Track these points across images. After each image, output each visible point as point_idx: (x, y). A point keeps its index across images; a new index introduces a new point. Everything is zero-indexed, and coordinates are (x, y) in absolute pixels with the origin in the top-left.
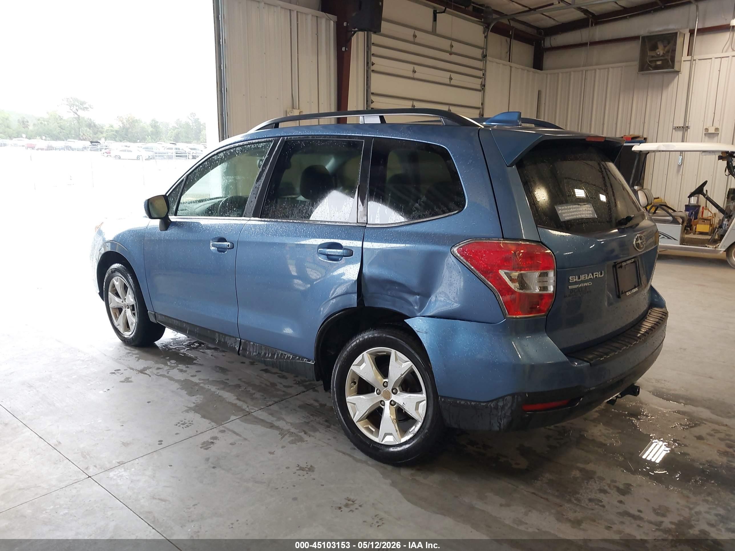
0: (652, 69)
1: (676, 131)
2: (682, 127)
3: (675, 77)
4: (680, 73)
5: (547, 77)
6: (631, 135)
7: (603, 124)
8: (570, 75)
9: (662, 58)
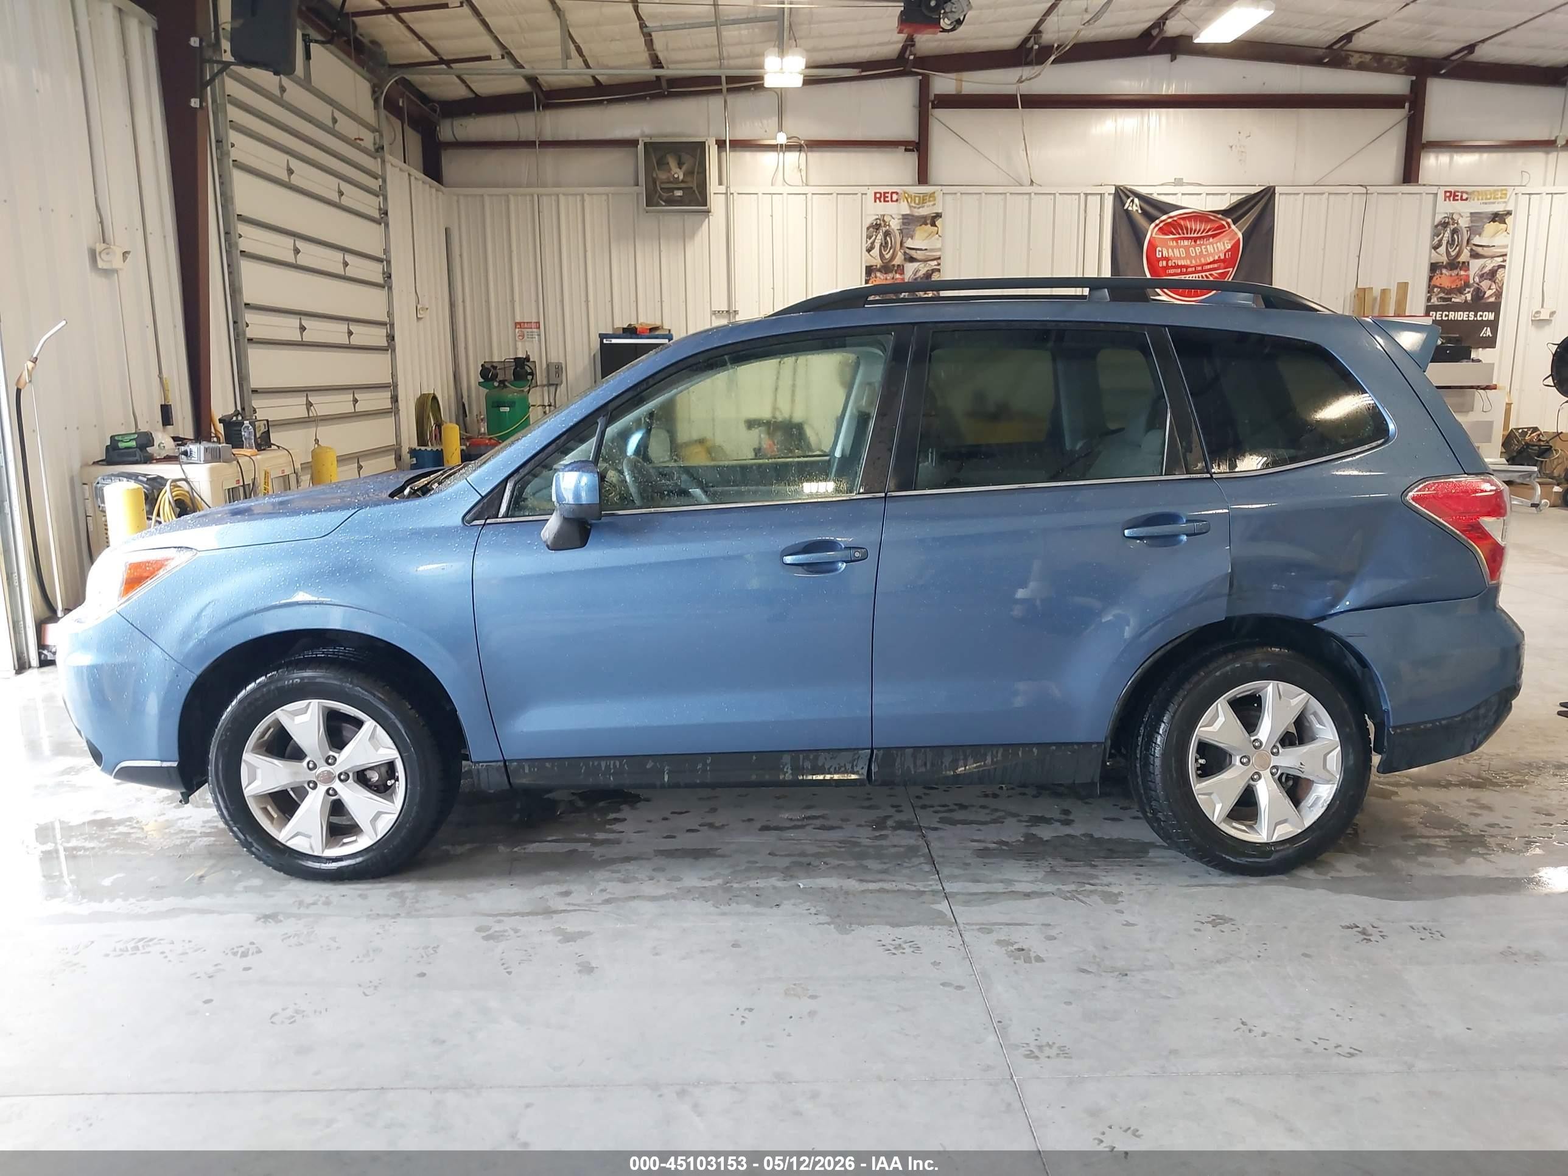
0: (664, 204)
1: (716, 317)
2: (727, 311)
3: (703, 222)
4: (710, 214)
5: (458, 201)
6: (641, 324)
7: (587, 301)
8: (508, 201)
9: (683, 185)
